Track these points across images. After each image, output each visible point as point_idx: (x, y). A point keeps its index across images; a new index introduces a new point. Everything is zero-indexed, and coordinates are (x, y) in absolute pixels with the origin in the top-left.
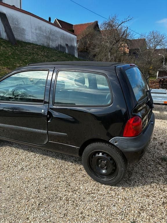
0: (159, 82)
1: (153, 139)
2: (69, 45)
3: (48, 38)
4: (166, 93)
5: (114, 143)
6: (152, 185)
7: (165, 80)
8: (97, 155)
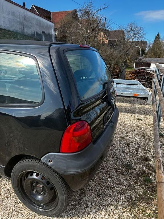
0: (135, 73)
1: (120, 139)
2: (46, 33)
3: (23, 24)
4: (138, 85)
5: (48, 162)
6: (108, 209)
7: (140, 71)
8: (30, 177)
